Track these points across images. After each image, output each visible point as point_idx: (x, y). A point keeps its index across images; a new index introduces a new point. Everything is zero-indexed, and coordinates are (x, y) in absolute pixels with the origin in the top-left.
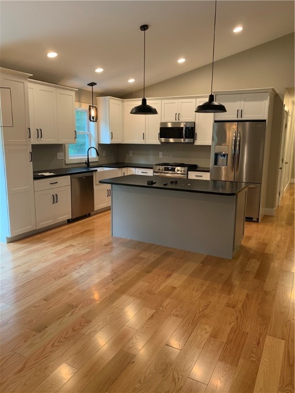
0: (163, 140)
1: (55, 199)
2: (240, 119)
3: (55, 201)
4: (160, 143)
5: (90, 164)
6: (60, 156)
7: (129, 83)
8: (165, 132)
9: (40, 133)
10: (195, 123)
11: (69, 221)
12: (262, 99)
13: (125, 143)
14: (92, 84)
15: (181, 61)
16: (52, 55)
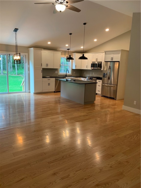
0: (92, 68)
1: (49, 84)
2: (112, 61)
3: (49, 85)
4: (91, 69)
5: (67, 76)
6: (56, 72)
7: (81, 48)
8: (93, 65)
9: (47, 65)
10: (102, 62)
11: (54, 92)
12: (119, 54)
13: (82, 69)
14: (68, 49)
15: (95, 40)
16: (49, 43)
